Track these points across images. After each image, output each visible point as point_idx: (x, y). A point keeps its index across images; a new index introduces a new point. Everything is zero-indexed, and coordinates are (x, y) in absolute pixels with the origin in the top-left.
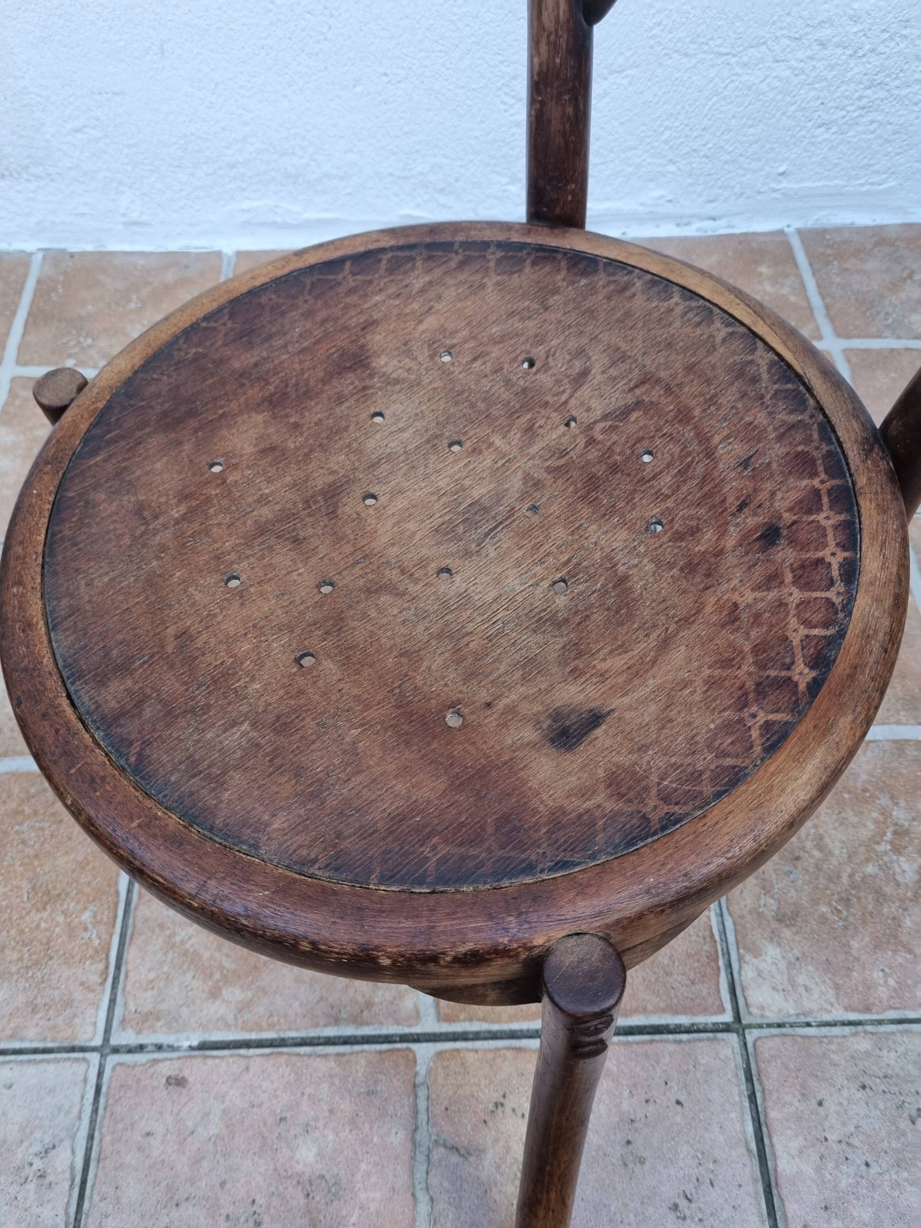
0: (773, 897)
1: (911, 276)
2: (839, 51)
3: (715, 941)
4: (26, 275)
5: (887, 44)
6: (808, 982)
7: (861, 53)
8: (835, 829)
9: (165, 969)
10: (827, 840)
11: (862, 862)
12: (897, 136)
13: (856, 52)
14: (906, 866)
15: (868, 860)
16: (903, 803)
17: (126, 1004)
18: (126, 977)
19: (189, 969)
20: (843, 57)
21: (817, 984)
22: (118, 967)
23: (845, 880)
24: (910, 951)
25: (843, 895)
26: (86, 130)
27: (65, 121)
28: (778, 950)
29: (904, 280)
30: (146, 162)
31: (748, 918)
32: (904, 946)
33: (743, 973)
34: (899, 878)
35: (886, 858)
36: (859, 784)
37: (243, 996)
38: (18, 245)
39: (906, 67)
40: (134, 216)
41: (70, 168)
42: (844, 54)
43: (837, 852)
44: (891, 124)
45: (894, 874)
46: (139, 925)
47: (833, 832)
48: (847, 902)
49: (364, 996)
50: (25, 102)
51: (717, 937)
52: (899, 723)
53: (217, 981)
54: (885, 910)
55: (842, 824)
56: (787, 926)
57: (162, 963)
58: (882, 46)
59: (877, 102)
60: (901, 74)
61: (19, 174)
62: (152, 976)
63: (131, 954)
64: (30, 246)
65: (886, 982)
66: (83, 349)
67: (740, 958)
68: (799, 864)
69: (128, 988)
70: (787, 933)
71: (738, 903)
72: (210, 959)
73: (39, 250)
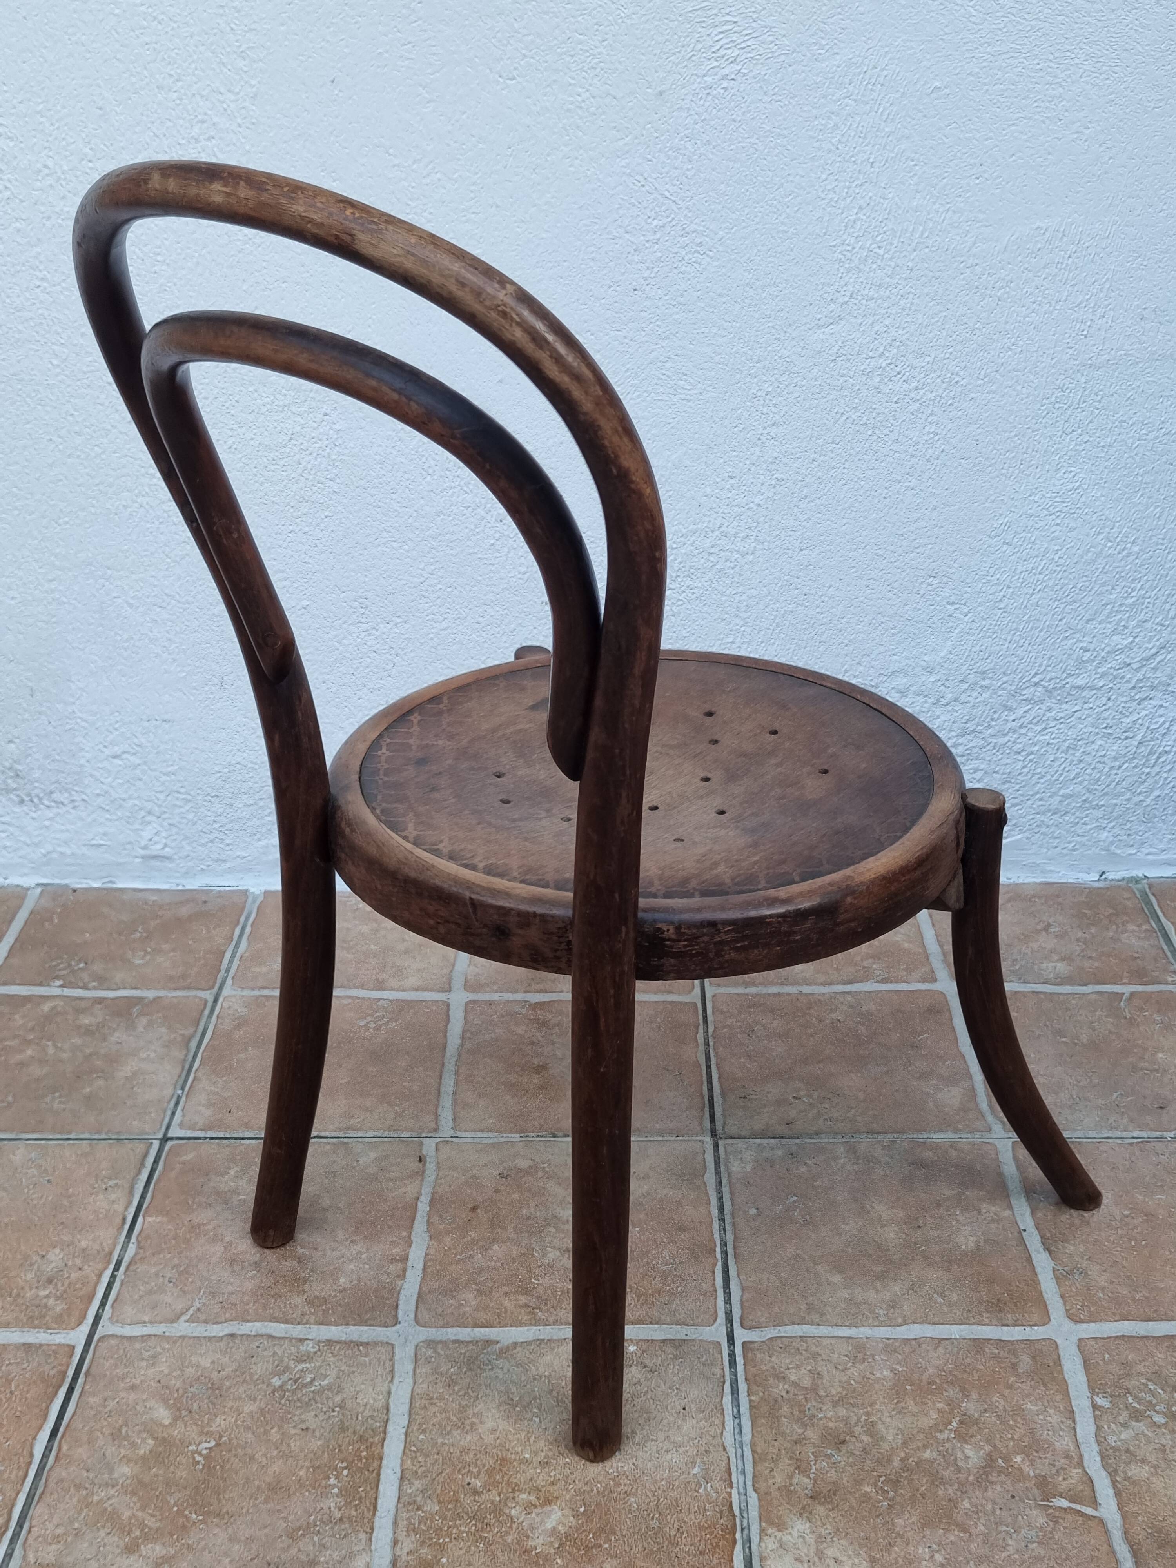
0: (808, 1477)
1: (1046, 929)
2: (921, 699)
3: (734, 1516)
4: (19, 907)
5: (968, 693)
6: (838, 1555)
7: (944, 702)
8: (891, 1417)
9: (76, 1525)
10: (880, 1427)
11: (918, 1448)
12: (1007, 786)
13: (938, 701)
14: (970, 1453)
15: (925, 1447)
16: (974, 1395)
17: (25, 1557)
18: (29, 1531)
19: (104, 1526)
20: (926, 705)
21: (849, 1557)
22: (20, 1525)
23: (896, 1463)
24: (965, 1531)
25: (892, 1477)
26: (125, 756)
27: (105, 747)
28: (808, 1525)
29: (1038, 932)
30: (182, 790)
31: (776, 1494)
32: (958, 1525)
33: (763, 1545)
34: (960, 1463)
35: (947, 1445)
36: (925, 1377)
37: (164, 1552)
38: (14, 880)
39: (996, 716)
40: (156, 849)
41: (98, 795)
42: (926, 702)
43: (890, 1438)
44: (997, 772)
45: (955, 1460)
46: (52, 1485)
47: (889, 1420)
48: (896, 1483)
49: (308, 1555)
50: (68, 727)
51: (737, 1512)
52: (980, 1323)
53: (136, 1537)
54: (940, 1492)
55: (900, 1412)
56: (820, 1503)
57: (71, 1521)
58: (964, 695)
59: (976, 750)
60: (993, 723)
61: (40, 799)
62: (59, 1531)
63: (38, 1511)
64: (28, 881)
65: (932, 1557)
66: (73, 972)
67: (762, 1531)
68: (844, 1448)
69: (30, 1540)
70: (820, 1510)
71: (766, 1480)
72: (130, 1519)
73: (38, 885)
